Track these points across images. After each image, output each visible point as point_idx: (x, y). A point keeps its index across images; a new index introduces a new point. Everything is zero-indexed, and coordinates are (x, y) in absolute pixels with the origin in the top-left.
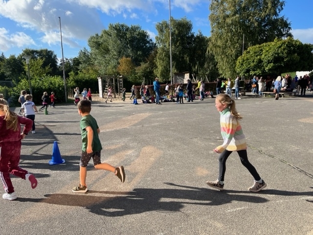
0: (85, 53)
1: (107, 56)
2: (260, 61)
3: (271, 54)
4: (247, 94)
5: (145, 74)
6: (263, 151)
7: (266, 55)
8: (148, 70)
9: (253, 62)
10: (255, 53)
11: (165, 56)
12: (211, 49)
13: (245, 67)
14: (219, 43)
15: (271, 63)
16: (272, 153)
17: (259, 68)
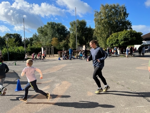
0: (36, 36)
1: (46, 37)
2: (118, 40)
3: (122, 37)
4: (112, 55)
5: (64, 45)
6: (119, 83)
7: (120, 37)
8: (66, 44)
9: (115, 40)
10: (115, 36)
11: (74, 37)
12: (95, 34)
13: (111, 43)
14: (99, 31)
15: (123, 41)
16: (123, 84)
17: (117, 43)
